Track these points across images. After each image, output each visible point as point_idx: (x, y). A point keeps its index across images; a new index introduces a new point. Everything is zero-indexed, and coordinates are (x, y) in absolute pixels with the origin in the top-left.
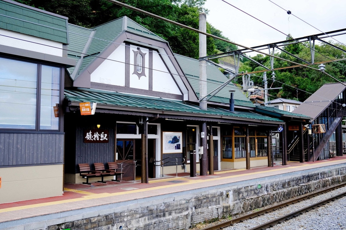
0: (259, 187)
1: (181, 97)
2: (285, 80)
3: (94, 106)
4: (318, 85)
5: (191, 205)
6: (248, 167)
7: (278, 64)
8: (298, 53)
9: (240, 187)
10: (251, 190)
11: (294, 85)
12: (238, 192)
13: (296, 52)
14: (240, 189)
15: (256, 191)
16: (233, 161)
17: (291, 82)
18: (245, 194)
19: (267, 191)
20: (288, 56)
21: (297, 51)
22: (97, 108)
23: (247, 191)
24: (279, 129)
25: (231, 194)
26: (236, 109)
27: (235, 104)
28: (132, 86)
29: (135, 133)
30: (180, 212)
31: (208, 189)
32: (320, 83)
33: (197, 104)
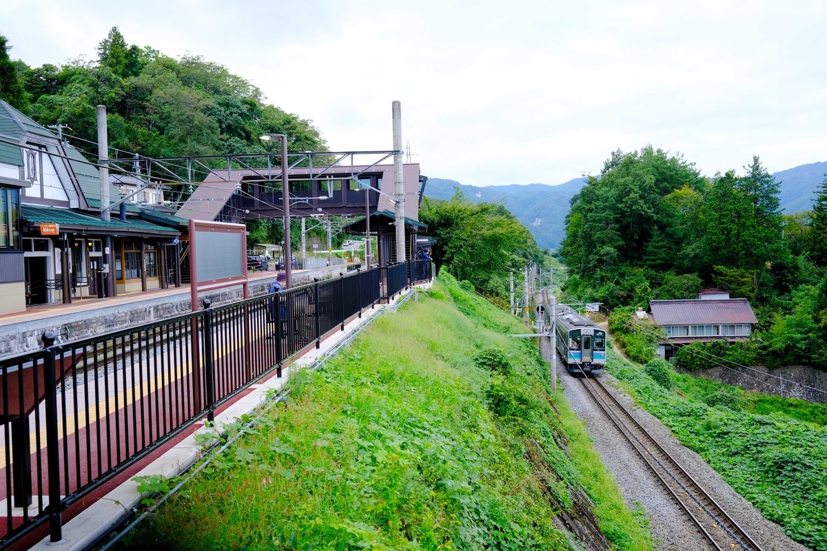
0: (171, 306)
1: (68, 203)
2: (113, 131)
3: (57, 226)
4: (183, 151)
5: (128, 318)
6: (144, 289)
7: (96, 94)
8: (136, 74)
9: (158, 304)
10: (166, 308)
11: (135, 146)
12: (156, 309)
13: (132, 70)
14: (158, 306)
15: (169, 309)
16: (124, 283)
17: (129, 138)
18: (162, 312)
19: (177, 310)
20: (116, 78)
21: (134, 70)
22: (60, 228)
23: (162, 309)
24: (175, 241)
25: (152, 309)
26: (129, 217)
27: (127, 210)
28: (46, 197)
29: (31, 251)
30: (122, 324)
31: (137, 304)
32: (186, 147)
33: (97, 214)
